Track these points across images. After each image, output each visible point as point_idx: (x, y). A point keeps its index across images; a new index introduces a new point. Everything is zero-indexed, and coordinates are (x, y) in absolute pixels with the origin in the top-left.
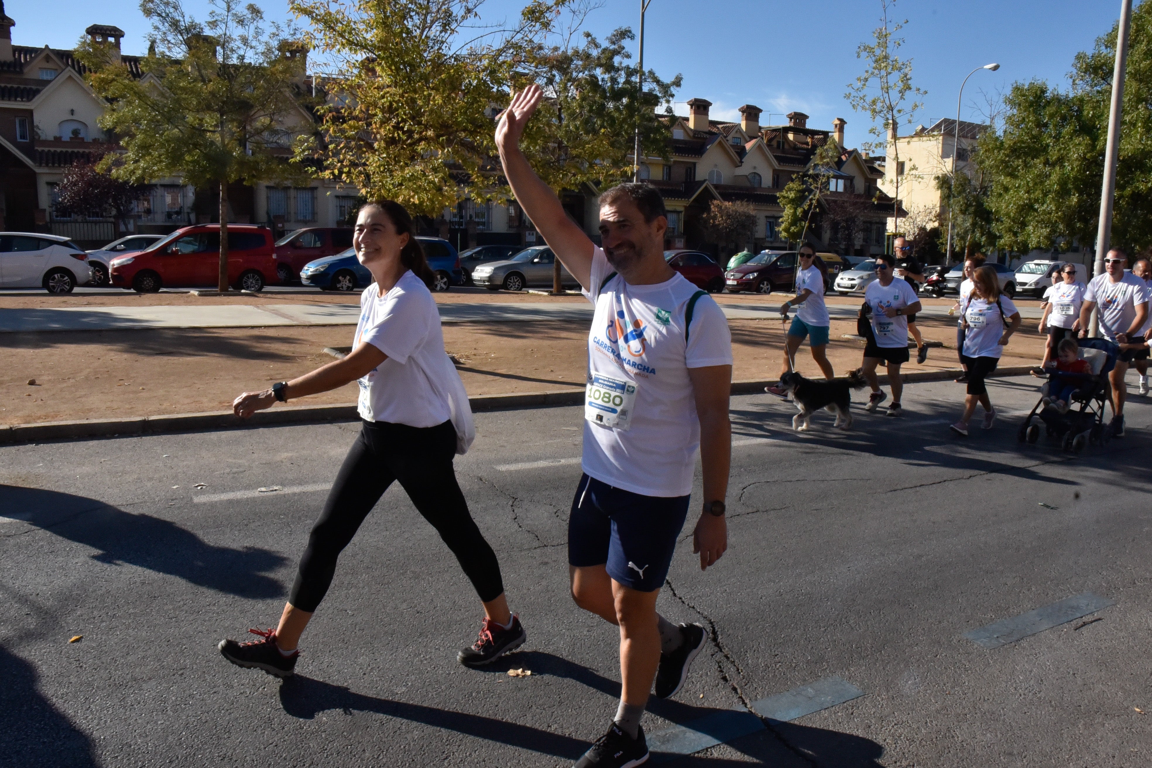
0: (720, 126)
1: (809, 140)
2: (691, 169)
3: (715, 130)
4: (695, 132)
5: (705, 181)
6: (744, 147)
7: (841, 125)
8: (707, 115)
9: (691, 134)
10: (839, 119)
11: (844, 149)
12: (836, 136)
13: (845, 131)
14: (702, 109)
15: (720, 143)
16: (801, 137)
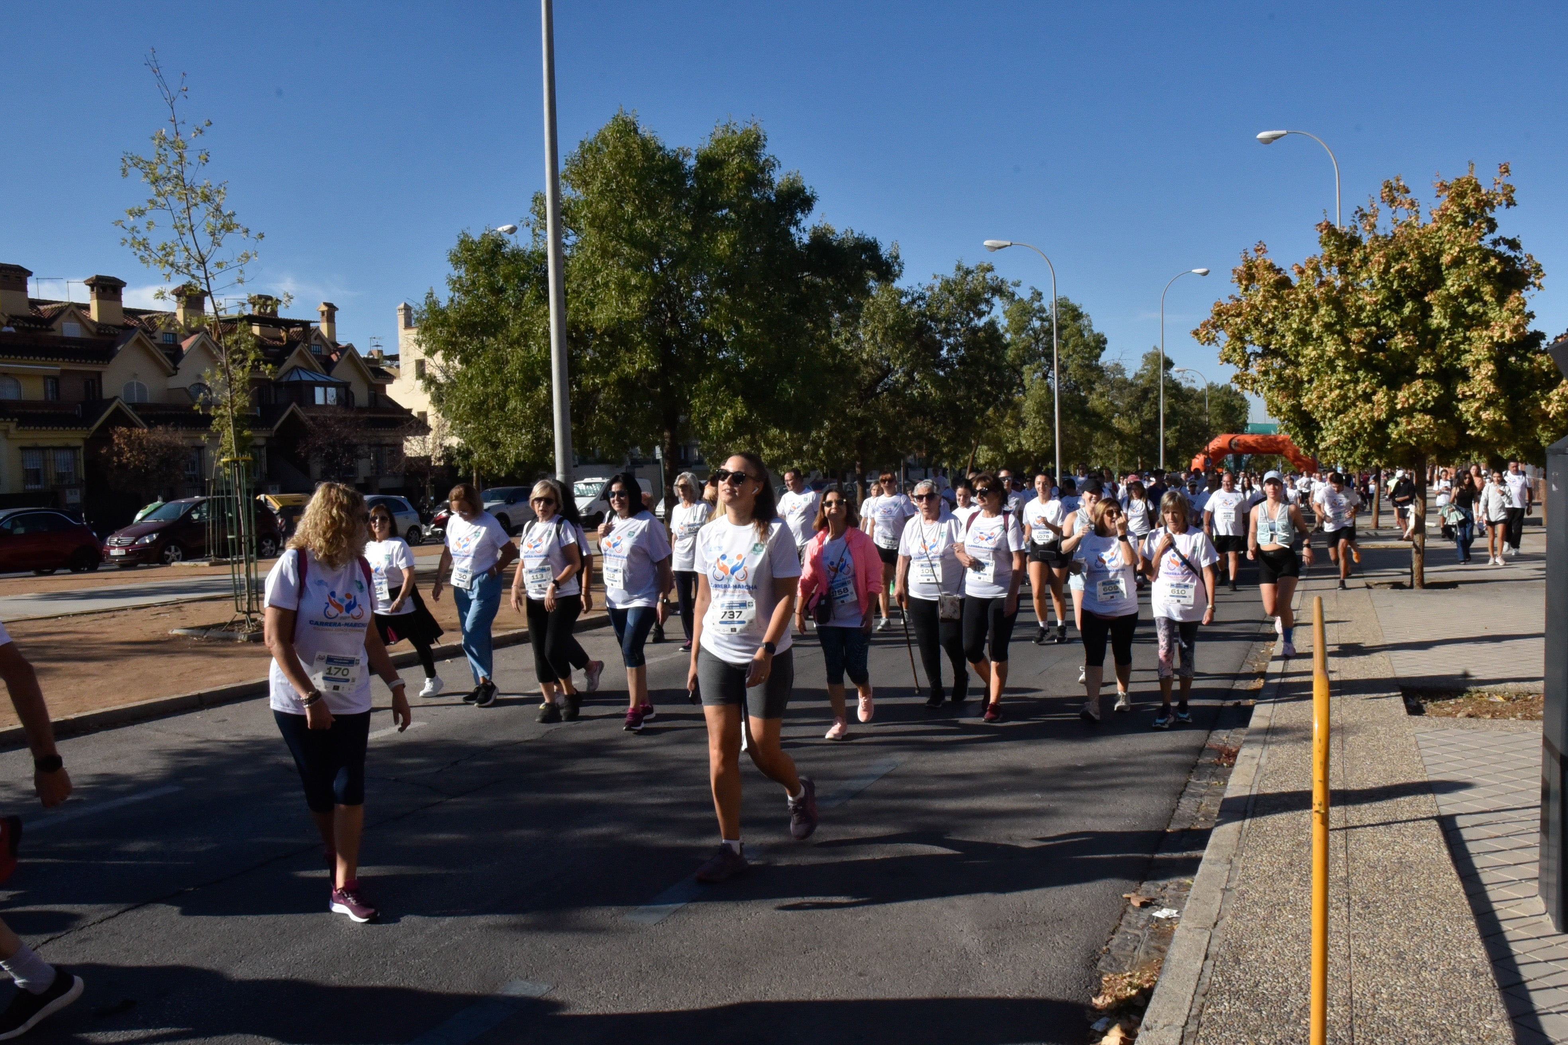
0: (143, 317)
1: (283, 334)
2: (94, 382)
3: (134, 323)
4: (99, 326)
5: (115, 398)
6: (180, 347)
7: (331, 312)
8: (120, 300)
9: (94, 329)
10: (326, 304)
11: (336, 344)
12: (324, 328)
13: (336, 320)
14: (110, 291)
15: (138, 341)
16: (271, 330)
